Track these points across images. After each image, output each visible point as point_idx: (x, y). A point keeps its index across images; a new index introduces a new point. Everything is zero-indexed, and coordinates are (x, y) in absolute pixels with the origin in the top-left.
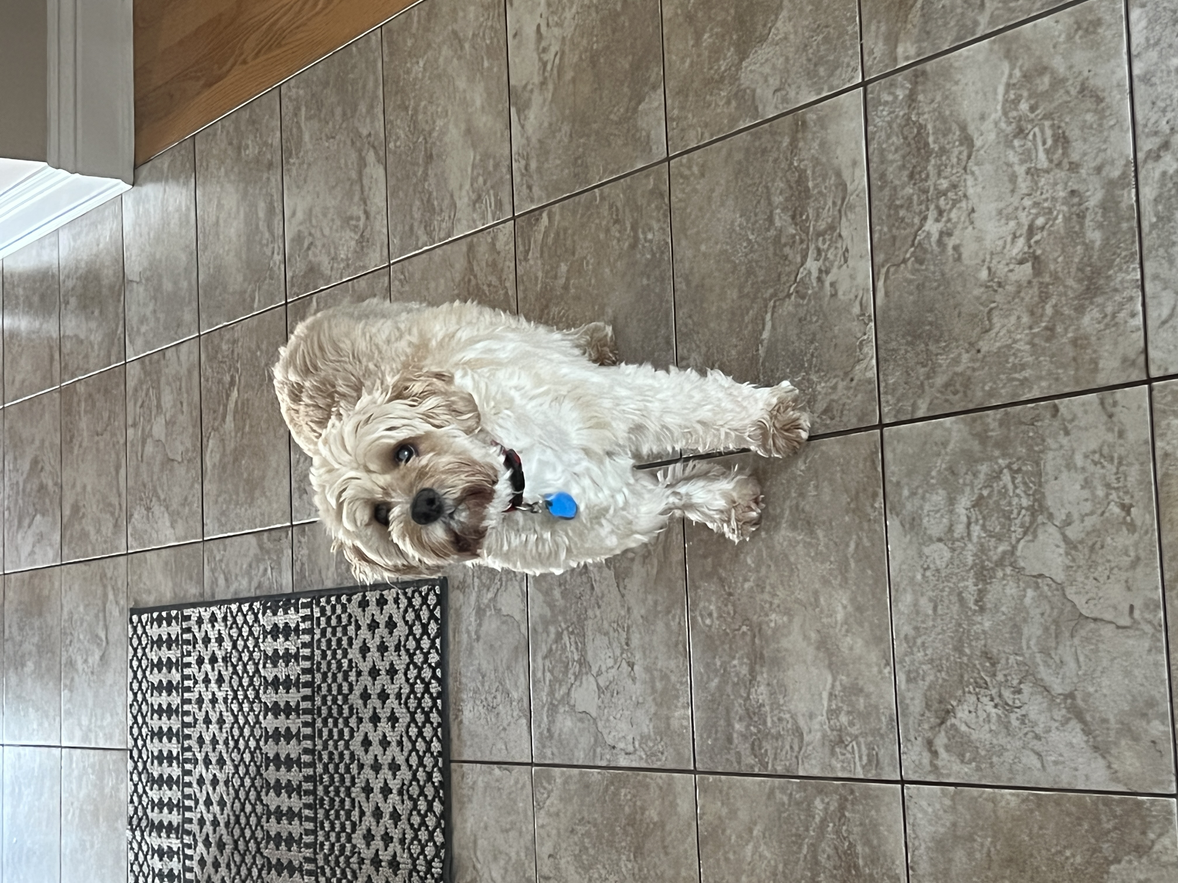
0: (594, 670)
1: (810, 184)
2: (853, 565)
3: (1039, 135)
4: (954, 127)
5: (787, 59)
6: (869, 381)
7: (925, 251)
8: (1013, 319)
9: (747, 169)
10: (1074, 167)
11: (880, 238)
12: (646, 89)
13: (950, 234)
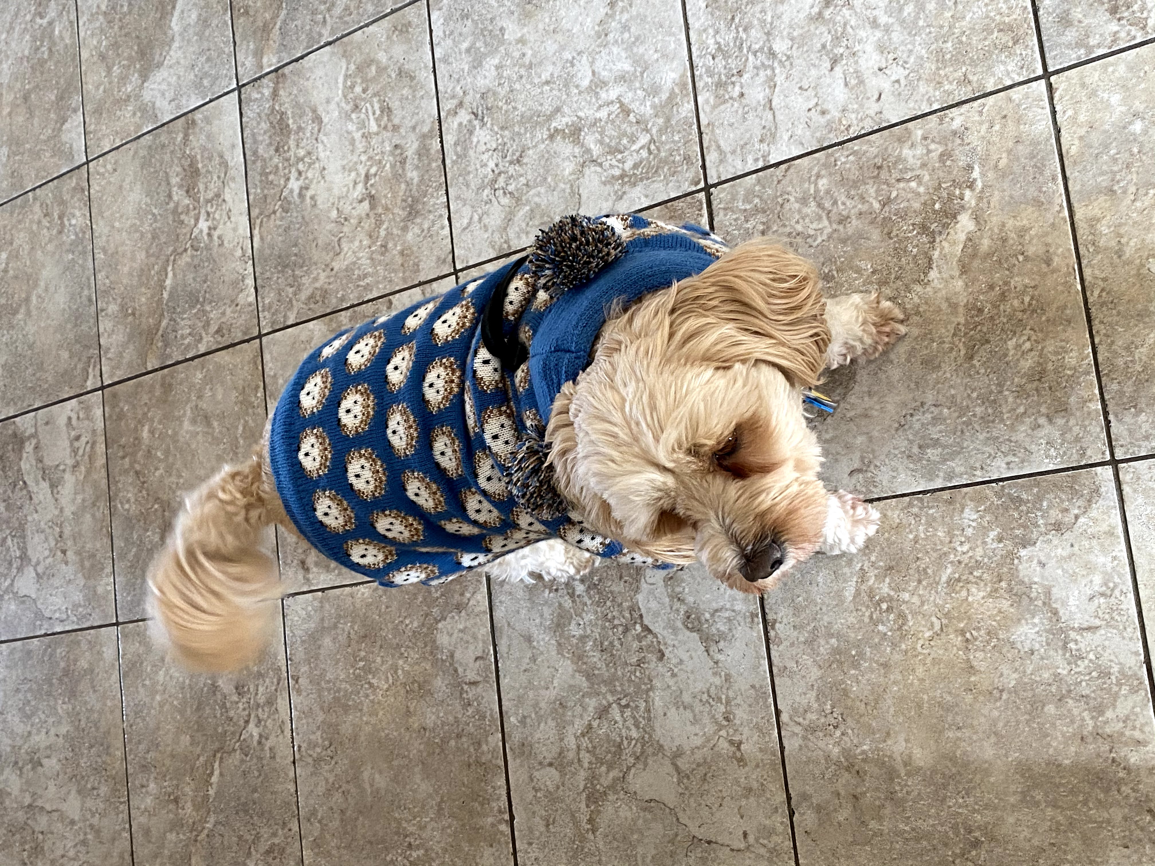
0: (34, 561)
1: (200, 166)
2: (242, 442)
3: (370, 108)
4: (307, 109)
5: (179, 78)
6: (250, 305)
7: (289, 203)
8: (357, 243)
9: (150, 160)
10: (396, 128)
11: (254, 199)
12: (69, 113)
13: (307, 188)
